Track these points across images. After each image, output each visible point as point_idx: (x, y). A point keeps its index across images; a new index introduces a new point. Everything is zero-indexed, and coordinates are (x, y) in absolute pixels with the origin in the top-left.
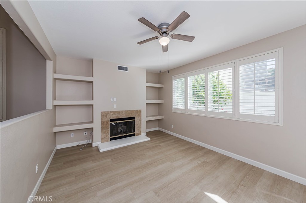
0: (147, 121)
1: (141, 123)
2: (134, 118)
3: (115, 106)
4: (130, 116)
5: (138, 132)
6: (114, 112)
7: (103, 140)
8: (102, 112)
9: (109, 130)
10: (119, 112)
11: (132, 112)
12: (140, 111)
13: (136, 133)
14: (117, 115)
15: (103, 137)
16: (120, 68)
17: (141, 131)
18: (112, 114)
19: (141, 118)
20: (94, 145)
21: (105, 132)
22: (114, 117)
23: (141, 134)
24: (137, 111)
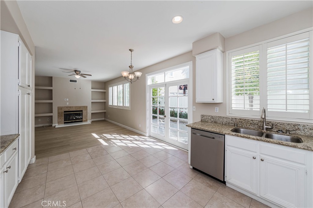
0: (92, 113)
1: (87, 114)
2: (82, 111)
3: (68, 104)
4: (78, 110)
5: (85, 120)
6: (67, 107)
7: (59, 123)
8: (58, 107)
9: (63, 117)
10: (70, 107)
11: (80, 107)
12: (87, 107)
13: (83, 120)
14: (69, 109)
15: (59, 121)
16: (71, 81)
17: (87, 119)
18: (65, 108)
19: (87, 111)
20: (53, 125)
21: (60, 118)
22: (67, 110)
23: (87, 121)
24: (84, 107)
